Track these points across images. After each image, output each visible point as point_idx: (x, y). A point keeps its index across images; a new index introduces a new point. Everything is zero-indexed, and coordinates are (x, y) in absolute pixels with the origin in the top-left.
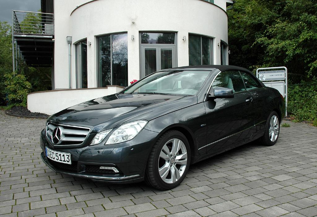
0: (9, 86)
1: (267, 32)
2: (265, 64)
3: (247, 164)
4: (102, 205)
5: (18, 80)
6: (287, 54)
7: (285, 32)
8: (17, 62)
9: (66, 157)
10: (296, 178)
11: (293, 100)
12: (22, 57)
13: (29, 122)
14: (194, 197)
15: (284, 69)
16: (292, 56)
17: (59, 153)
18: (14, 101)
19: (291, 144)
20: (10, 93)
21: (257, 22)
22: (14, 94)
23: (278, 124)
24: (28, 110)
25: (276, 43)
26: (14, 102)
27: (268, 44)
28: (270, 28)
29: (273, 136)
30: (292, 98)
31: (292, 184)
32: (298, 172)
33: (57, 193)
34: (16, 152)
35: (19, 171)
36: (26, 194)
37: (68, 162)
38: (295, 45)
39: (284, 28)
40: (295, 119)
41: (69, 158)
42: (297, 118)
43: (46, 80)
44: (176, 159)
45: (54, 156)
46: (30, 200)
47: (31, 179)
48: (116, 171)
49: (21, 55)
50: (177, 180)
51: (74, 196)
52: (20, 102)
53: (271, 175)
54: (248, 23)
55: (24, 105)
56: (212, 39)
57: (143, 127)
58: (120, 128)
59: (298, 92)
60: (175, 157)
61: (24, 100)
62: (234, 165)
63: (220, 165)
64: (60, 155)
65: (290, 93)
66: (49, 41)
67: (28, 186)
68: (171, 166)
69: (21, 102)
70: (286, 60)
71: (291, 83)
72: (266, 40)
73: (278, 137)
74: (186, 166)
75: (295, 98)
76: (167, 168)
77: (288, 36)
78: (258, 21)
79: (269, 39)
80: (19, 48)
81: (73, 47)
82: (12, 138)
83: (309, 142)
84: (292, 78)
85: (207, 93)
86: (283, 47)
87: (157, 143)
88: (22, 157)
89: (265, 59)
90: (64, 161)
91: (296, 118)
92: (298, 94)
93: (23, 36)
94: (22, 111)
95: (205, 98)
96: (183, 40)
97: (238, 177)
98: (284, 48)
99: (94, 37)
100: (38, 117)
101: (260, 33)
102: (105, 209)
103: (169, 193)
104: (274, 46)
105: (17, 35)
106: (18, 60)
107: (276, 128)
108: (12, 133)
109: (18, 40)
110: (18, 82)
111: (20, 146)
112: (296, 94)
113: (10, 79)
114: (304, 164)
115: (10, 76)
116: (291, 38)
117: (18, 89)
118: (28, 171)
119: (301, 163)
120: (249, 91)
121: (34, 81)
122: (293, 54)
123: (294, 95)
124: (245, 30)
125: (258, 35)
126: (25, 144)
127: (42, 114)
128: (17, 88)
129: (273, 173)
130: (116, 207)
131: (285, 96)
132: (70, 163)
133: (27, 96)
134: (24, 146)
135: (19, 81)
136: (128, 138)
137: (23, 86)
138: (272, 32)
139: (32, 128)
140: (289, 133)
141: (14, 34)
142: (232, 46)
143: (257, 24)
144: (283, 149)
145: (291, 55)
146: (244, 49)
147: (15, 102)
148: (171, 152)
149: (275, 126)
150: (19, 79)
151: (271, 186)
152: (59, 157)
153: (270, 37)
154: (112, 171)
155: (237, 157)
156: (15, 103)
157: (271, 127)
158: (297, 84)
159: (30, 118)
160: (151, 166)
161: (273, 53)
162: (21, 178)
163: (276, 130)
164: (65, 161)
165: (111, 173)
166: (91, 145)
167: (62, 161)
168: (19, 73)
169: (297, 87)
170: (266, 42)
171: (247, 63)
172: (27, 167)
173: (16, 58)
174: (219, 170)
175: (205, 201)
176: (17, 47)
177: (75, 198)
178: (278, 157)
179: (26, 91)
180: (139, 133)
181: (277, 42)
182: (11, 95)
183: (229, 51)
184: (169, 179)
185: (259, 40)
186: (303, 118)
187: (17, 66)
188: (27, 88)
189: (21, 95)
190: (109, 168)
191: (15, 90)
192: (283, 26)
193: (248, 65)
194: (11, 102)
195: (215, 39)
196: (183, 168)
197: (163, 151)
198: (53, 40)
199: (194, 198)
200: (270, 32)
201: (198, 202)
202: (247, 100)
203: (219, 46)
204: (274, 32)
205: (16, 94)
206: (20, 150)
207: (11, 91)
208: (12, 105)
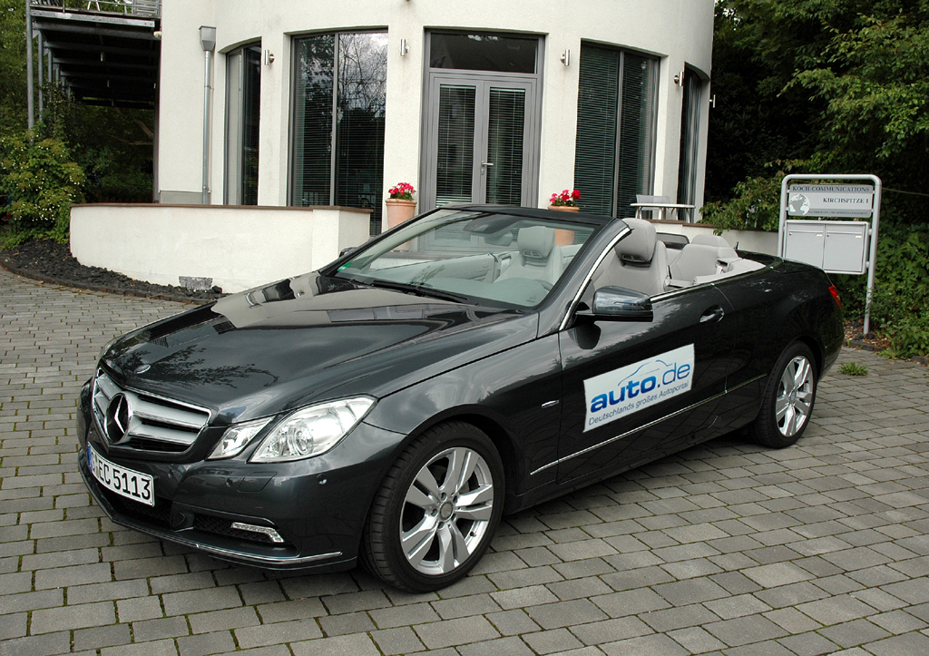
0: (13, 176)
1: (834, 51)
2: (820, 150)
3: (687, 516)
4: (232, 632)
5: (42, 157)
6: (888, 130)
7: (893, 55)
8: (40, 97)
9: (141, 485)
10: (816, 582)
11: (897, 280)
12: (60, 76)
13: (70, 303)
14: (496, 623)
15: (871, 182)
16: (902, 140)
17: (123, 470)
18: (28, 221)
19: (847, 447)
20: (18, 196)
21: (804, 14)
22: (28, 201)
23: (811, 380)
24: (71, 254)
25: (857, 90)
26: (29, 225)
27: (833, 93)
28: (843, 40)
29: (790, 417)
30: (894, 274)
31: (795, 601)
32: (832, 558)
33: (112, 581)
34: (16, 419)
35: (14, 495)
36: (22, 581)
37: (148, 498)
38: (916, 102)
39: (888, 41)
40: (890, 345)
41: (149, 488)
42: (896, 345)
43: (138, 143)
44: (458, 504)
45: (110, 475)
46: (31, 601)
47: (48, 526)
48: (277, 538)
49: (57, 70)
50: (456, 564)
51: (160, 596)
52: (46, 225)
53: (745, 561)
54: (776, 15)
55: (60, 239)
56: (657, 59)
57: (359, 416)
58: (293, 416)
59: (913, 254)
60: (455, 499)
61: (60, 221)
62: (647, 514)
63: (603, 511)
64: (125, 476)
65: (889, 257)
66: (144, 36)
67: (35, 553)
68: (441, 525)
69: (51, 225)
70: (884, 152)
71: (900, 219)
72: (827, 77)
73: (807, 421)
74: (487, 523)
75: (904, 273)
76: (427, 533)
77: (901, 69)
78: (809, 11)
79: (836, 76)
80: (48, 52)
81: (219, 62)
82: (10, 365)
83: (907, 442)
84: (906, 202)
85: (576, 299)
86: (877, 107)
87: (401, 464)
88: (29, 442)
89: (823, 136)
90: (136, 494)
91: (893, 343)
92: (914, 260)
93: (60, 15)
94: (51, 259)
95: (567, 315)
96: (563, 61)
97: (645, 560)
98: (880, 110)
99: (282, 37)
100: (97, 286)
101: (814, 49)
102: (237, 645)
103: (429, 603)
104: (846, 104)
105: (41, 12)
106: (45, 91)
107: (802, 395)
108: (13, 344)
109: (46, 27)
110: (42, 163)
111: (29, 398)
112: (909, 259)
113: (17, 152)
114: (860, 526)
115: (18, 143)
116: (908, 77)
117: (41, 185)
118: (41, 496)
119: (853, 523)
120: (716, 285)
121: (95, 157)
122: (908, 134)
123: (902, 264)
124: (765, 35)
125: (805, 54)
126: (45, 392)
127: (113, 275)
128: (39, 183)
129: (753, 554)
130: (269, 643)
131: (867, 269)
132: (150, 502)
133: (69, 210)
134: (42, 397)
135: (45, 160)
136: (315, 449)
137: (60, 175)
138: (849, 56)
139: (76, 329)
140: (855, 401)
141: (32, 8)
142: (728, 74)
143: (804, 21)
144: (815, 462)
145: (899, 137)
146: (764, 88)
147: (32, 227)
148: (443, 487)
149: (801, 389)
150: (47, 155)
151: (732, 602)
152: (123, 481)
153: (839, 69)
154: (267, 537)
155: (666, 484)
156: (33, 230)
157: (785, 393)
158: (918, 227)
159: (74, 289)
160: (379, 528)
161: (843, 125)
162: (18, 519)
163: (801, 400)
164: (139, 496)
165: (263, 543)
166: (210, 457)
167: (129, 492)
168: (46, 133)
169: (914, 237)
170: (826, 86)
171: (770, 135)
172: (41, 480)
173: (40, 84)
174: (595, 531)
175: (524, 639)
176: (43, 48)
177: (161, 601)
178: (786, 494)
179: (67, 193)
180: (347, 434)
181: (862, 88)
182: (19, 203)
183: (711, 98)
184: (434, 560)
185: (804, 77)
186: (916, 346)
187: (41, 109)
188: (70, 184)
189: (51, 205)
190: (258, 529)
191: (34, 190)
192: (887, 38)
193: (773, 141)
194: (19, 224)
195: (668, 60)
196: (480, 529)
197: (418, 485)
198: (155, 33)
199: (495, 626)
200: (843, 54)
201: (503, 640)
202: (705, 319)
203: (677, 82)
204: (853, 53)
205: (36, 201)
206: (29, 412)
207: (20, 190)
208: (22, 235)
